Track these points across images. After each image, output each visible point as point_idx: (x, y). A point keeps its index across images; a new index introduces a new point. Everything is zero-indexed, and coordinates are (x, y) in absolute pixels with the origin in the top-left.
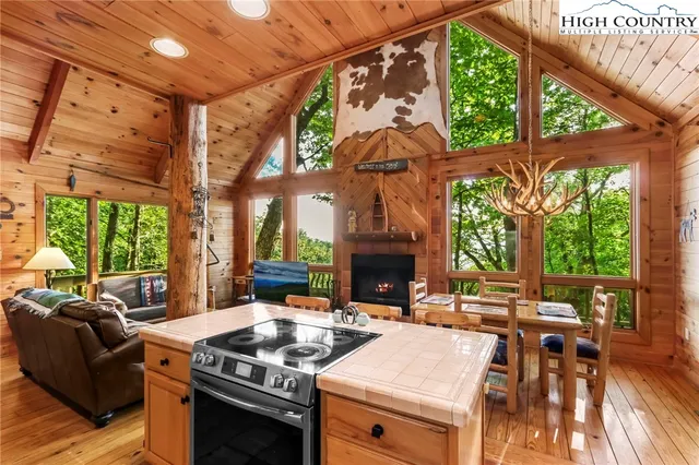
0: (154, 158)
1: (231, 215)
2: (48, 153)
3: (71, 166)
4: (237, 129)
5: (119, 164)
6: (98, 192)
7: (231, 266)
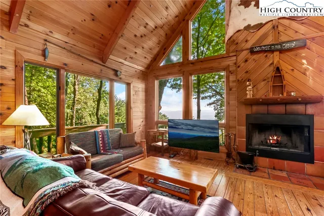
0: (103, 43)
1: (144, 90)
2: (26, 26)
3: (46, 40)
4: (156, 27)
5: (80, 45)
6: (65, 64)
7: (144, 123)
